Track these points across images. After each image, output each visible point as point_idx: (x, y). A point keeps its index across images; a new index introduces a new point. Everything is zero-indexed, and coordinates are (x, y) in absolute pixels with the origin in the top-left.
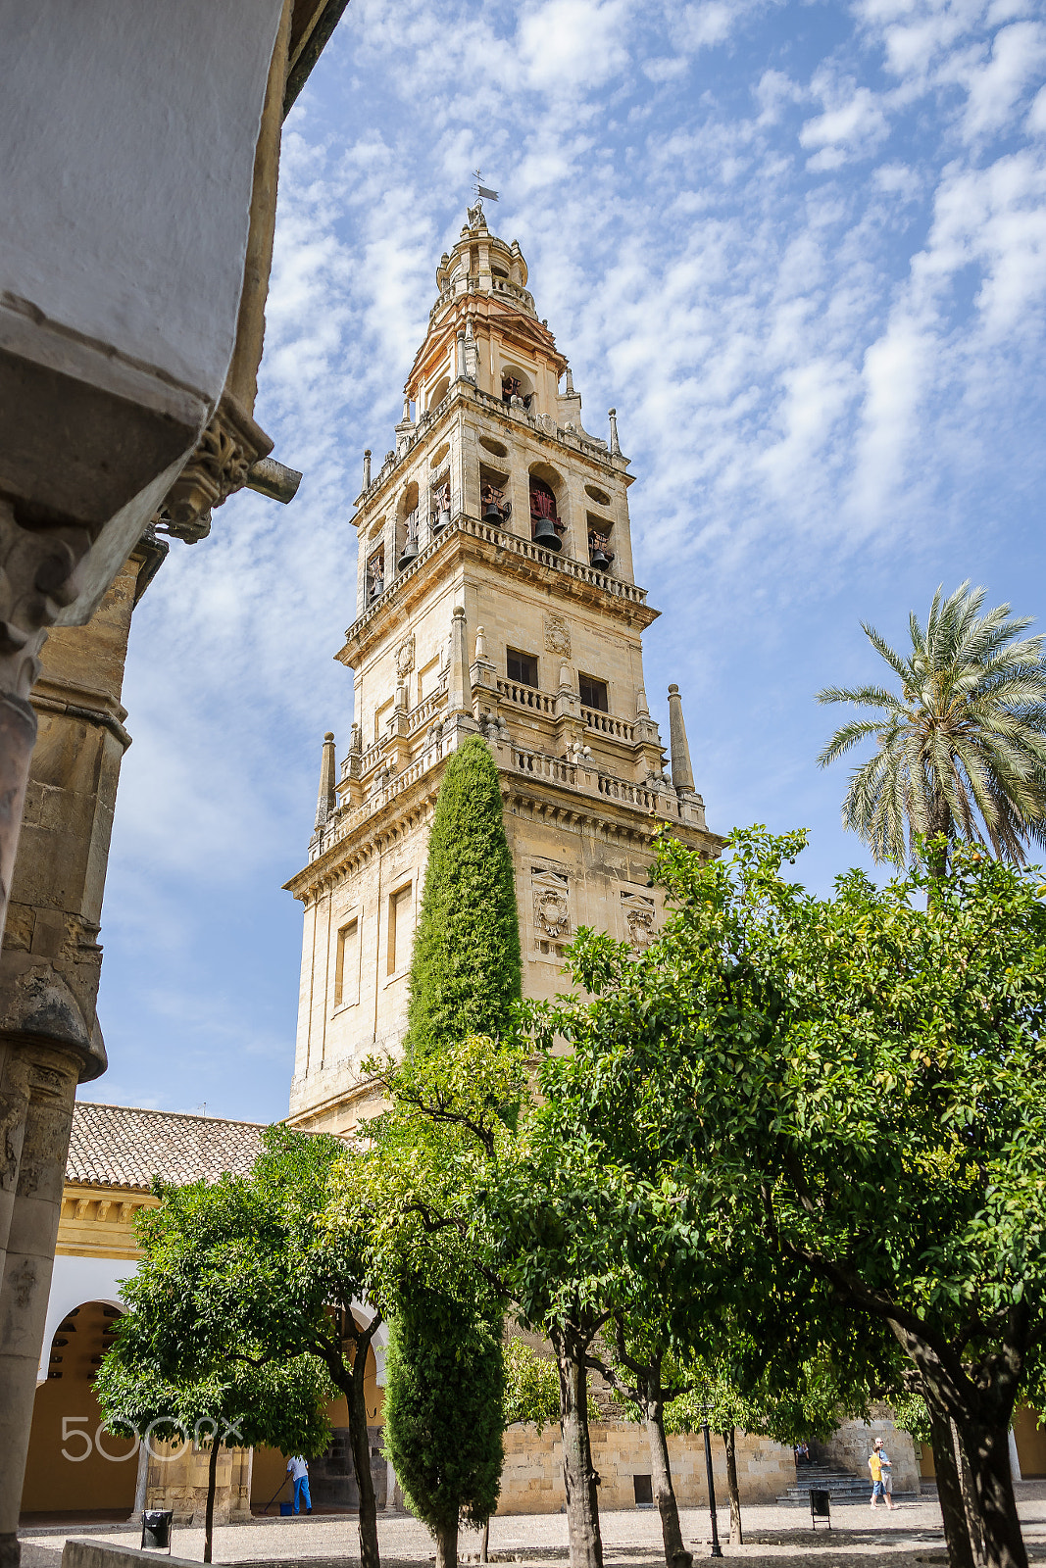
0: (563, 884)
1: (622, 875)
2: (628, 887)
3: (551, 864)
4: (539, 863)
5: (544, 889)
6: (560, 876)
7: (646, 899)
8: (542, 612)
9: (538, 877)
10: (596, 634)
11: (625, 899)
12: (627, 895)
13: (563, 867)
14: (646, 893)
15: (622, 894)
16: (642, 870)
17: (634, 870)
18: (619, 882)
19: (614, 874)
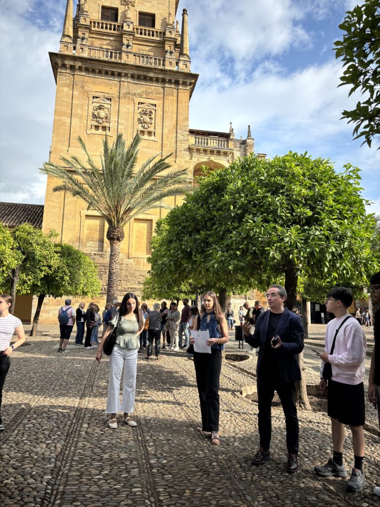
0: (108, 102)
1: (140, 96)
2: (142, 100)
3: (103, 94)
4: (97, 95)
5: (98, 105)
6: (108, 99)
7: (153, 105)
9: (95, 100)
11: (141, 106)
12: (142, 103)
13: (110, 95)
14: (152, 102)
15: (139, 103)
16: (151, 93)
17: (147, 93)
18: (139, 99)
19: (136, 96)
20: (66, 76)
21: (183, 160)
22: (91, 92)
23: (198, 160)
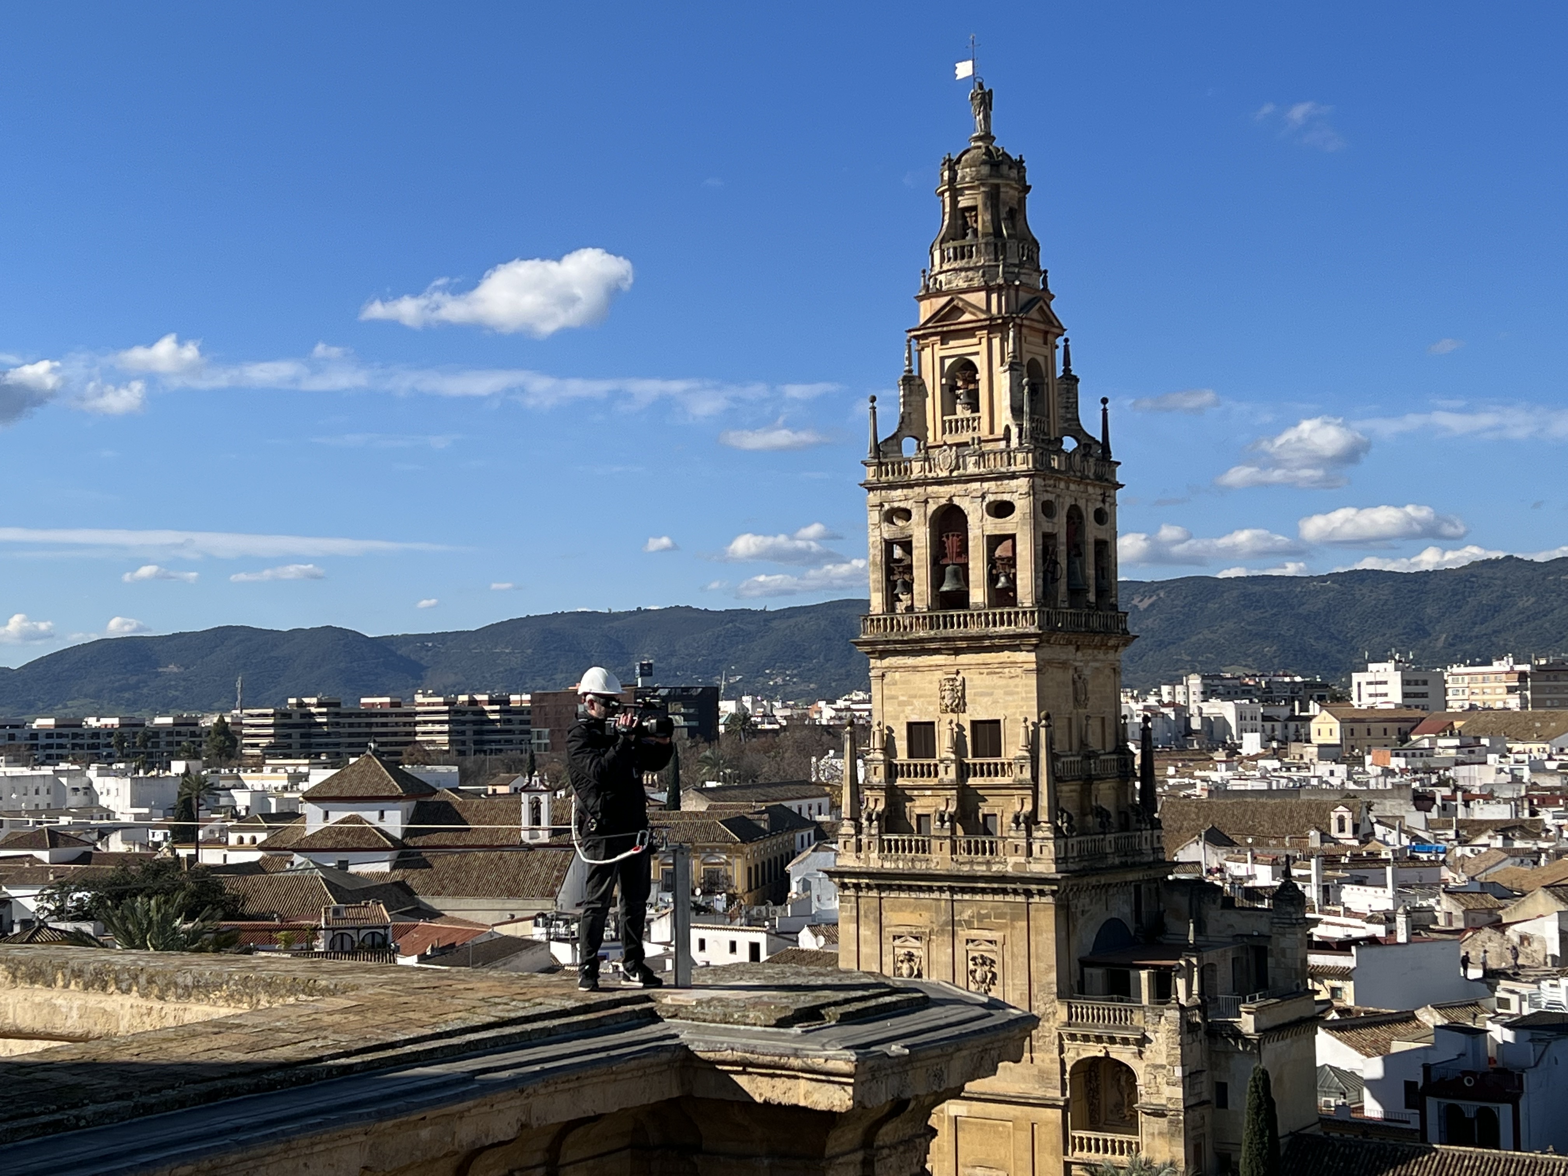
1: (969, 925)
2: (974, 934)
3: (909, 929)
4: (899, 931)
5: (902, 952)
6: (916, 938)
7: (990, 942)
8: (939, 675)
9: (898, 942)
10: (991, 673)
11: (971, 946)
12: (973, 941)
13: (919, 930)
14: (989, 935)
15: (967, 942)
16: (988, 916)
17: (981, 917)
18: (967, 932)
19: (962, 926)
20: (849, 902)
21: (1047, 1057)
22: (890, 926)
23: (1078, 1054)
